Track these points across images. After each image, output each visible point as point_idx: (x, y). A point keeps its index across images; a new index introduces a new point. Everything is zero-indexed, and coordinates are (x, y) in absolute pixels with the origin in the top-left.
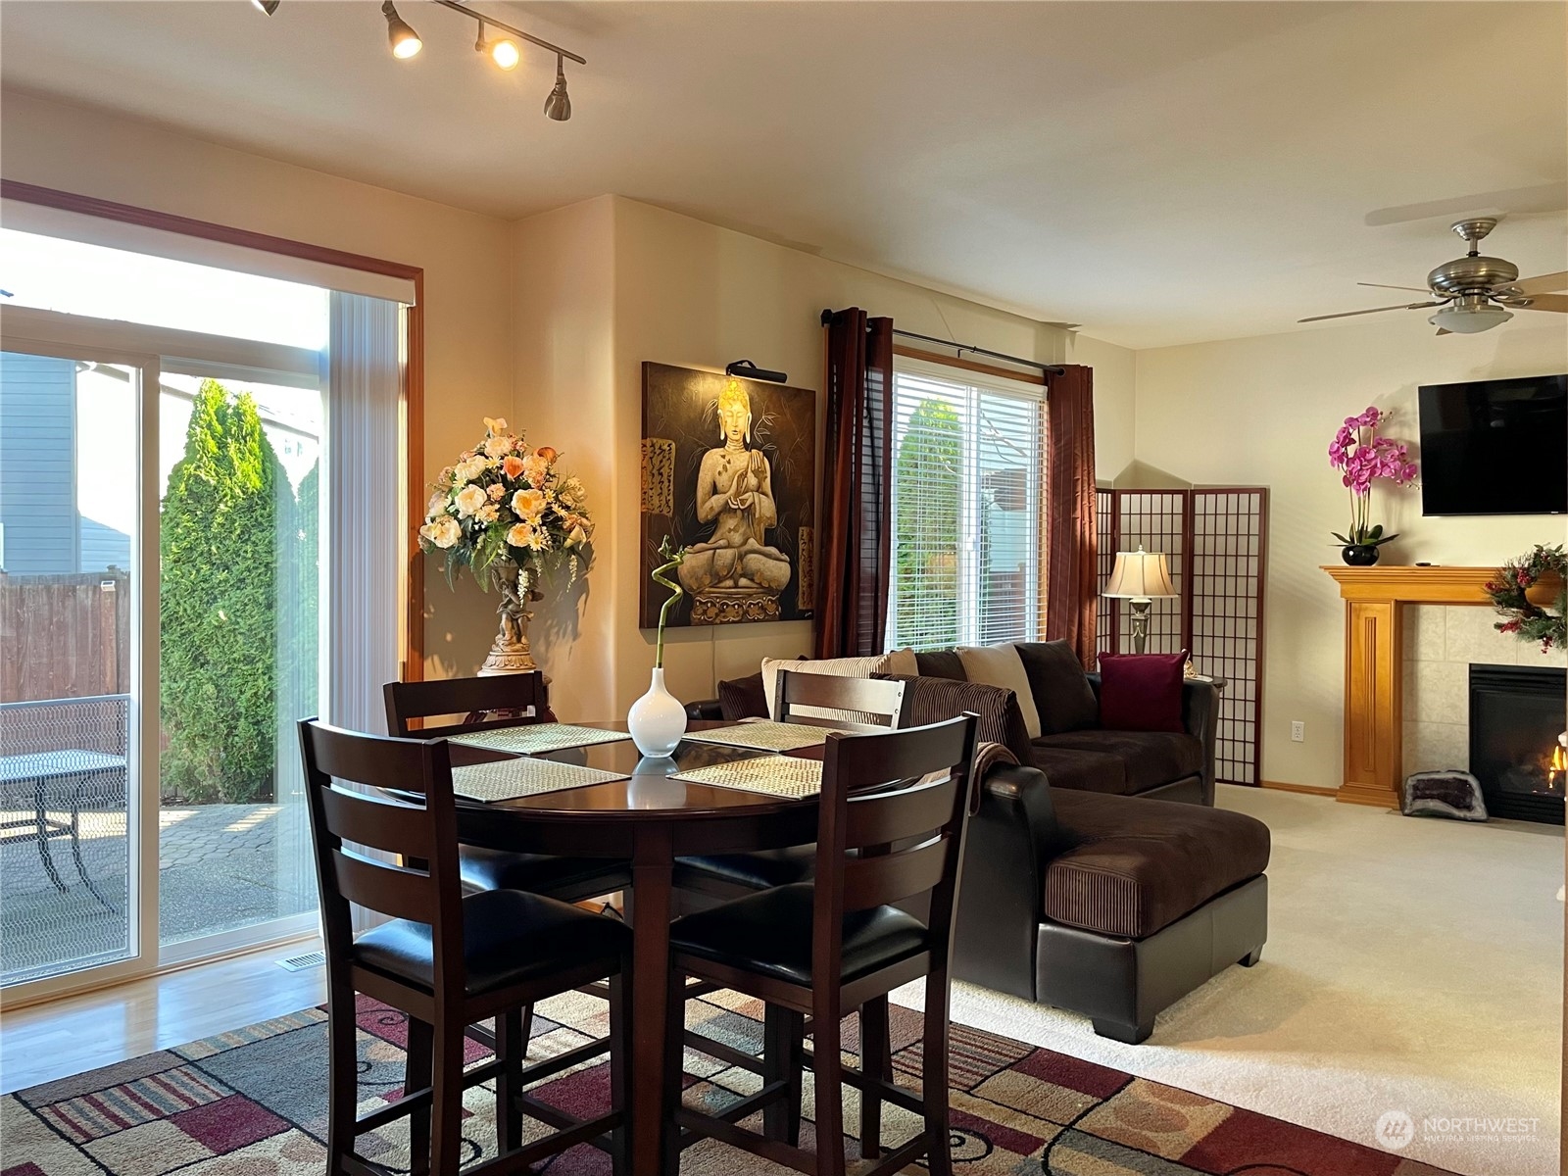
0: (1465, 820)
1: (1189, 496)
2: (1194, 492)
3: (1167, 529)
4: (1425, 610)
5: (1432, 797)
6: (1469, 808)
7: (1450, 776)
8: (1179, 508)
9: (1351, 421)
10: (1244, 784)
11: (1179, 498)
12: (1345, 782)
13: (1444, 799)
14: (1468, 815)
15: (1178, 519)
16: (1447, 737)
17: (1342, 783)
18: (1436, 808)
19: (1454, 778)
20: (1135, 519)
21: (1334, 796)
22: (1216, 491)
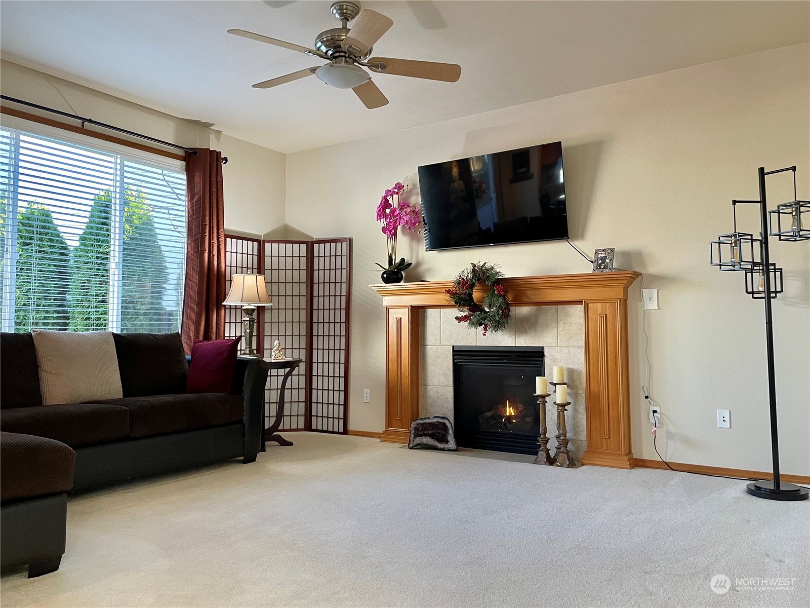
0: (443, 450)
1: (311, 244)
2: (313, 243)
3: (296, 266)
4: (430, 312)
5: (425, 435)
6: (447, 442)
7: (436, 420)
8: (304, 252)
9: (388, 191)
10: (338, 433)
11: (304, 247)
12: (386, 428)
13: (432, 436)
14: (446, 446)
15: (304, 260)
16: (442, 395)
17: (385, 430)
18: (427, 443)
19: (438, 422)
20: (275, 259)
21: (379, 437)
22: (324, 241)
